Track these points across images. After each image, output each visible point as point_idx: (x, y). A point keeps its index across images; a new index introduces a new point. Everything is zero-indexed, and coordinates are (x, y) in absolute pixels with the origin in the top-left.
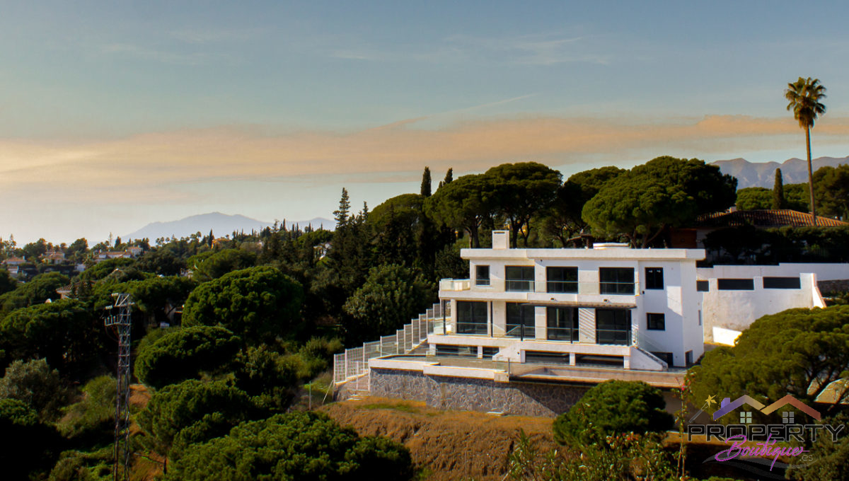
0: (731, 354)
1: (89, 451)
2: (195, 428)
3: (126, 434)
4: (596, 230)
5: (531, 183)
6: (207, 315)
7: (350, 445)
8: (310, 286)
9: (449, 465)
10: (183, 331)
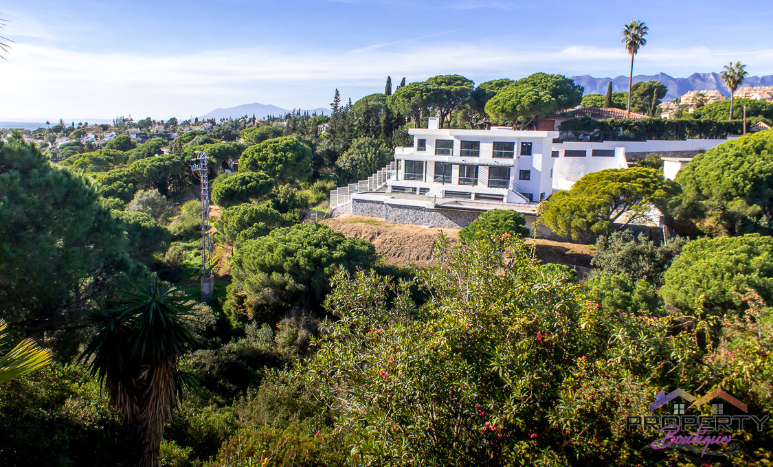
0: (568, 195)
1: (188, 243)
2: (249, 231)
3: (208, 233)
4: (493, 118)
5: (454, 88)
6: (254, 166)
7: (340, 242)
8: (315, 150)
9: (397, 254)
10: (239, 175)
